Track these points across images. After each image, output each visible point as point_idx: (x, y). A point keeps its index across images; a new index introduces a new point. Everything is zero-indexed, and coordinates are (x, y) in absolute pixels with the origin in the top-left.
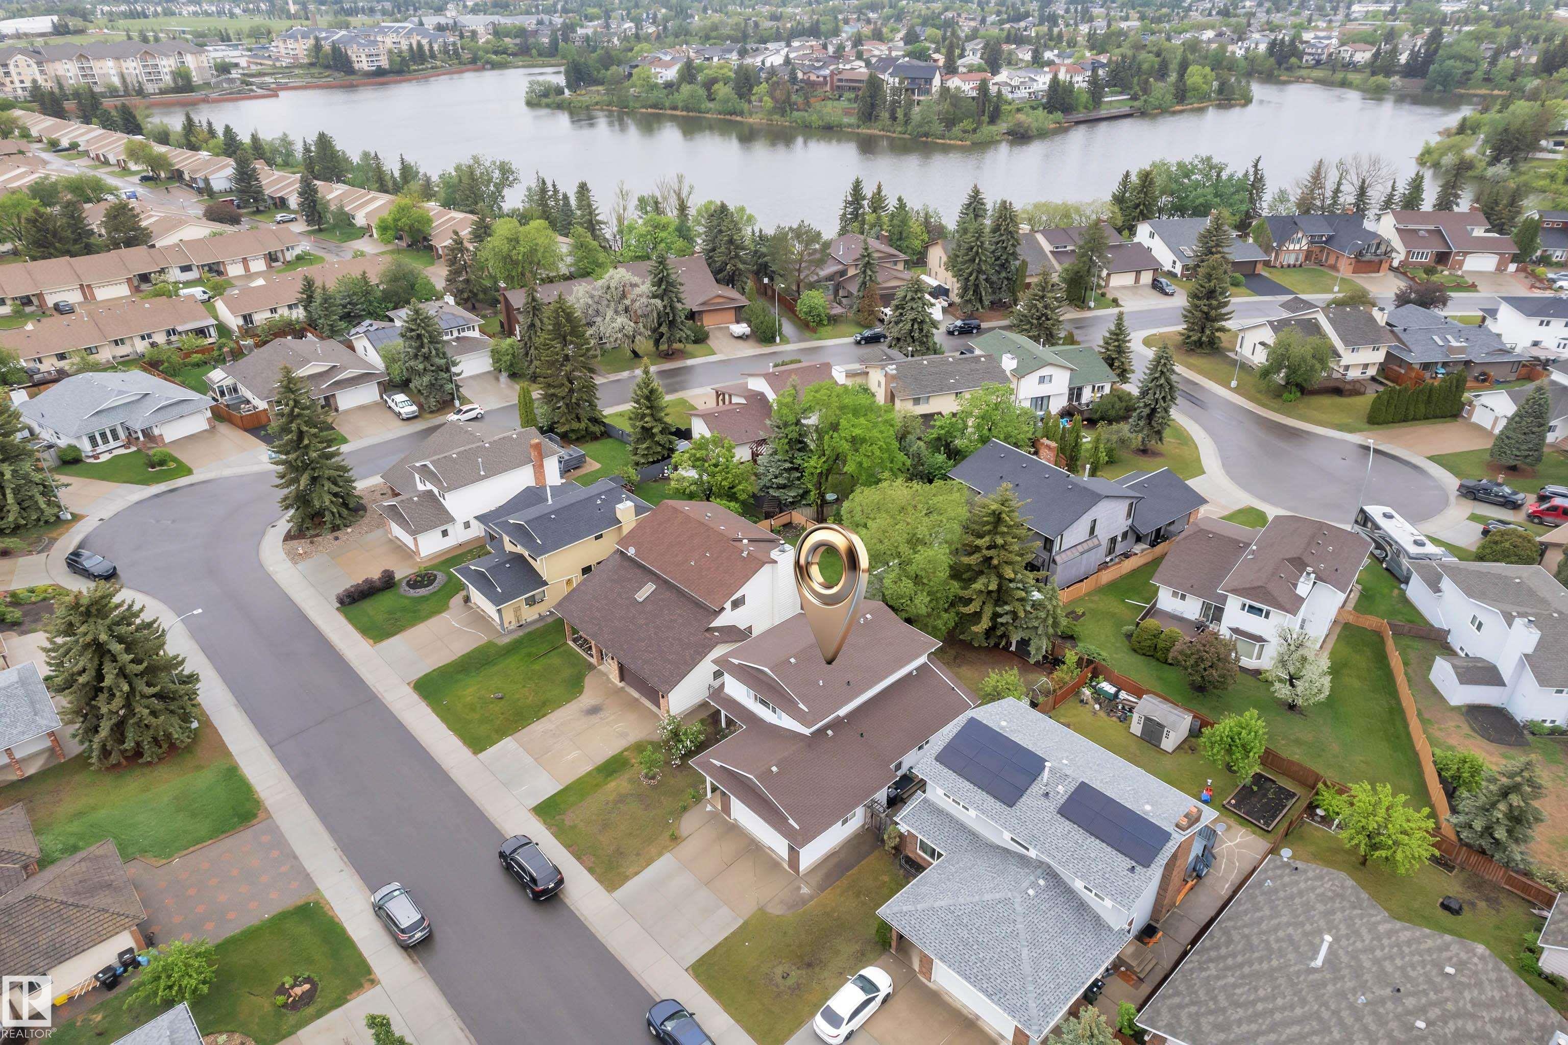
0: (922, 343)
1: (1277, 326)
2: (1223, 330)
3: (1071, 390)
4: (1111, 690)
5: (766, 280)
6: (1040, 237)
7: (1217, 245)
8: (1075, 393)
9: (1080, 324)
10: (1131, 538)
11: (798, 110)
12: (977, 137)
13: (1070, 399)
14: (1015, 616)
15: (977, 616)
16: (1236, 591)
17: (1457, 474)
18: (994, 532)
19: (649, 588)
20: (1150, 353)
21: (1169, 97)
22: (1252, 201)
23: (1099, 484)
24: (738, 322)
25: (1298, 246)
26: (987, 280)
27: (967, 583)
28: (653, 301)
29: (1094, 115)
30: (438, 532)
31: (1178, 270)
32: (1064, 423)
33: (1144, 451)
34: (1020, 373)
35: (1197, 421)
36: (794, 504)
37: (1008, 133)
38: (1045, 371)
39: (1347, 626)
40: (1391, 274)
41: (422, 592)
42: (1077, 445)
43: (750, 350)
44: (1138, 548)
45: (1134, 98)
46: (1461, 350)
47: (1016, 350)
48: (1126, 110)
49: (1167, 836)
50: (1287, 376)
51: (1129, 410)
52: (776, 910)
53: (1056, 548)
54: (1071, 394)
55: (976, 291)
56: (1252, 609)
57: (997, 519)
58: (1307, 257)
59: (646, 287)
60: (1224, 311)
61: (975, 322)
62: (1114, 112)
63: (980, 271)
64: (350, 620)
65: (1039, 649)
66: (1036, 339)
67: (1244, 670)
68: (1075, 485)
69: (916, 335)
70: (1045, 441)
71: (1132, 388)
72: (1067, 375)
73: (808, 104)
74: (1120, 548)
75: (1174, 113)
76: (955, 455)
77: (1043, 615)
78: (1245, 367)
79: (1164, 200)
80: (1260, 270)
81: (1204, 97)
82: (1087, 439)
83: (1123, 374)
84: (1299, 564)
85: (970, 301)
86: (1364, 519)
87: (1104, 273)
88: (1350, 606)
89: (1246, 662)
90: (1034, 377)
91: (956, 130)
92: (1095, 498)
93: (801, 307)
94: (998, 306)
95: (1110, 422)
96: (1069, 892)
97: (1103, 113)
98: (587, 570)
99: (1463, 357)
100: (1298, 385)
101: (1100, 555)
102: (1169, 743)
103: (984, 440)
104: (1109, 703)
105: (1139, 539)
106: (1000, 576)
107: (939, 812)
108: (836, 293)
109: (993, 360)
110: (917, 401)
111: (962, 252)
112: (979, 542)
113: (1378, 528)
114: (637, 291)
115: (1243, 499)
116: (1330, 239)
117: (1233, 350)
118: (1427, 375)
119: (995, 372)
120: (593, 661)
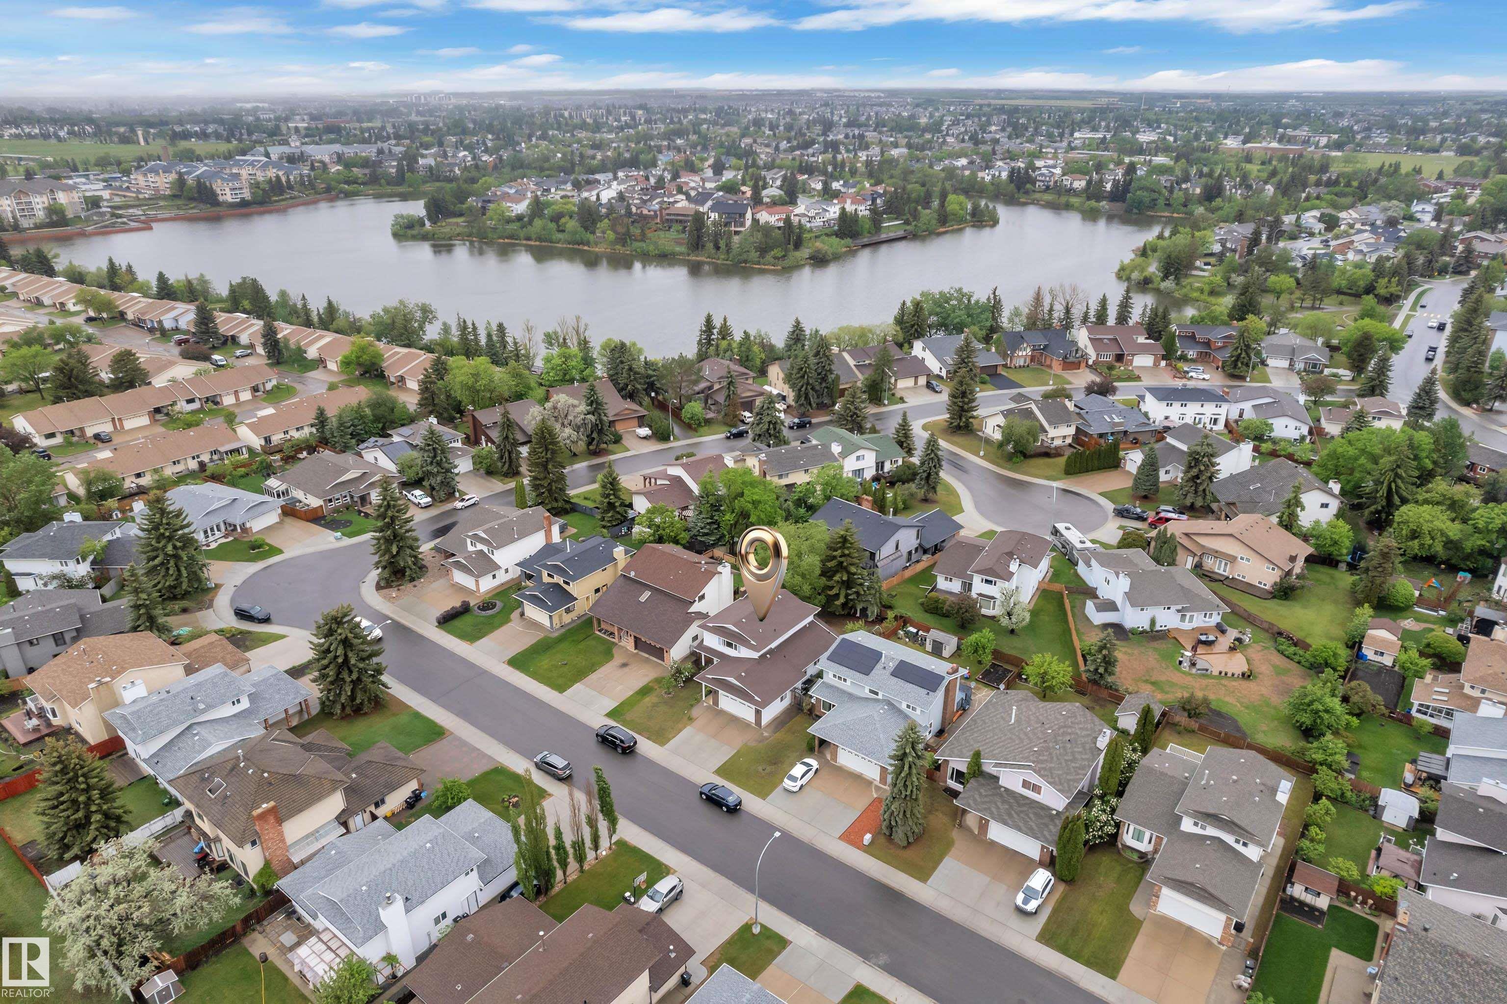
0: (776, 437)
1: (1007, 414)
2: (973, 417)
3: (877, 464)
4: (915, 631)
5: (653, 394)
6: (846, 355)
7: (968, 357)
8: (880, 465)
9: (879, 417)
10: (920, 551)
11: (636, 240)
12: (787, 263)
13: (877, 470)
14: (858, 593)
15: (837, 596)
16: (979, 572)
17: (1113, 502)
18: (843, 547)
19: (647, 594)
20: (926, 435)
21: (934, 222)
22: (994, 319)
23: (900, 519)
24: (640, 427)
25: (1024, 353)
26: (813, 389)
27: (830, 578)
28: (589, 416)
29: (875, 239)
30: (490, 576)
31: (944, 374)
32: (875, 486)
33: (926, 500)
34: (844, 454)
35: (959, 480)
36: (714, 546)
37: (810, 258)
38: (860, 453)
39: (1044, 591)
40: (1088, 370)
41: (490, 612)
42: (884, 498)
43: (654, 446)
44: (925, 557)
45: (907, 222)
46: (1120, 424)
47: (840, 440)
48: (901, 233)
49: (943, 678)
50: (1014, 448)
51: (915, 474)
52: (753, 744)
53: (877, 558)
54: (877, 466)
55: (807, 397)
56: (987, 581)
57: (844, 540)
58: (1032, 360)
59: (583, 407)
60: (974, 404)
61: (807, 419)
62: (892, 235)
63: (808, 384)
64: (449, 632)
65: (873, 612)
66: (851, 430)
67: (984, 616)
68: (885, 521)
69: (772, 432)
70: (865, 497)
71: (915, 460)
72: (874, 454)
73: (643, 234)
74: (914, 557)
75: (939, 234)
76: (811, 508)
77: (873, 592)
78: (988, 441)
79: (933, 319)
80: (1000, 371)
81: (961, 220)
82: (890, 495)
83: (910, 451)
84: (1010, 555)
85: (802, 405)
86: (1056, 532)
87: (893, 380)
88: (1047, 580)
89: (984, 611)
90: (853, 457)
91: (769, 257)
92: (898, 527)
93: (685, 414)
94: (823, 407)
95: (903, 483)
96: (900, 712)
97: (883, 236)
98: (597, 591)
99: (1122, 428)
100: (1021, 452)
101: (902, 562)
102: (946, 653)
103: (828, 498)
104: (914, 638)
105: (925, 551)
106: (849, 573)
107: (832, 687)
108: (706, 402)
109: (827, 447)
110: (780, 477)
111: (795, 371)
112: (835, 553)
113: (1062, 535)
114: (578, 410)
115: (987, 525)
116: (1046, 347)
117: (981, 430)
118: (1102, 441)
119: (828, 455)
120: (616, 640)
